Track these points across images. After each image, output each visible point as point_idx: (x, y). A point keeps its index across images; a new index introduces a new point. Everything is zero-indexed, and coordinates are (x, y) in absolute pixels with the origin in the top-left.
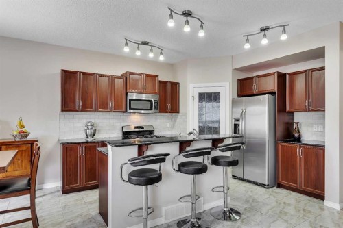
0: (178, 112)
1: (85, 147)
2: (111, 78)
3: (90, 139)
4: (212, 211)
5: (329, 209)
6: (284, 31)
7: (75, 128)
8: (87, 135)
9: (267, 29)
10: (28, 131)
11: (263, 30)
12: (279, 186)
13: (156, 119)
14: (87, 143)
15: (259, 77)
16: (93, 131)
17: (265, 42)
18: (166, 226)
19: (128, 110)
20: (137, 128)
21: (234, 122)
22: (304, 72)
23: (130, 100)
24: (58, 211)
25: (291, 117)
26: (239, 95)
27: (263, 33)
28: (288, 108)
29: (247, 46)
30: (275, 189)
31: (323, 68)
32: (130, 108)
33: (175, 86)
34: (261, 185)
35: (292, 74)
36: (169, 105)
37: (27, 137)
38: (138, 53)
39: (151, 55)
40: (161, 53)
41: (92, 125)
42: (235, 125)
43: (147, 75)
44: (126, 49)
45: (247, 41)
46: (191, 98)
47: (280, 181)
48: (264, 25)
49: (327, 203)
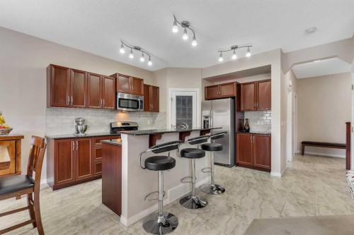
0: (158, 111)
1: (79, 142)
2: (102, 79)
3: (81, 134)
4: (202, 188)
5: (275, 177)
6: (249, 51)
7: (63, 124)
8: (78, 130)
9: (236, 47)
10: (10, 127)
11: (233, 48)
12: (237, 165)
13: (140, 117)
14: (78, 138)
15: (222, 85)
16: (84, 127)
17: (234, 57)
18: (171, 205)
19: (118, 108)
20: (123, 124)
21: (203, 119)
22: (253, 83)
23: (120, 99)
24: (56, 208)
25: (242, 115)
26: (206, 99)
27: (233, 50)
28: (242, 109)
29: (221, 60)
30: (234, 167)
31: (270, 80)
32: (120, 106)
33: (156, 89)
34: (225, 165)
35: (244, 84)
36: (151, 106)
37: (9, 133)
38: (131, 56)
39: (142, 60)
40: (150, 59)
41: (83, 121)
42: (204, 121)
43: (134, 79)
44: (122, 51)
45: (221, 55)
46: (170, 101)
47: (238, 161)
48: (234, 45)
49: (273, 173)
